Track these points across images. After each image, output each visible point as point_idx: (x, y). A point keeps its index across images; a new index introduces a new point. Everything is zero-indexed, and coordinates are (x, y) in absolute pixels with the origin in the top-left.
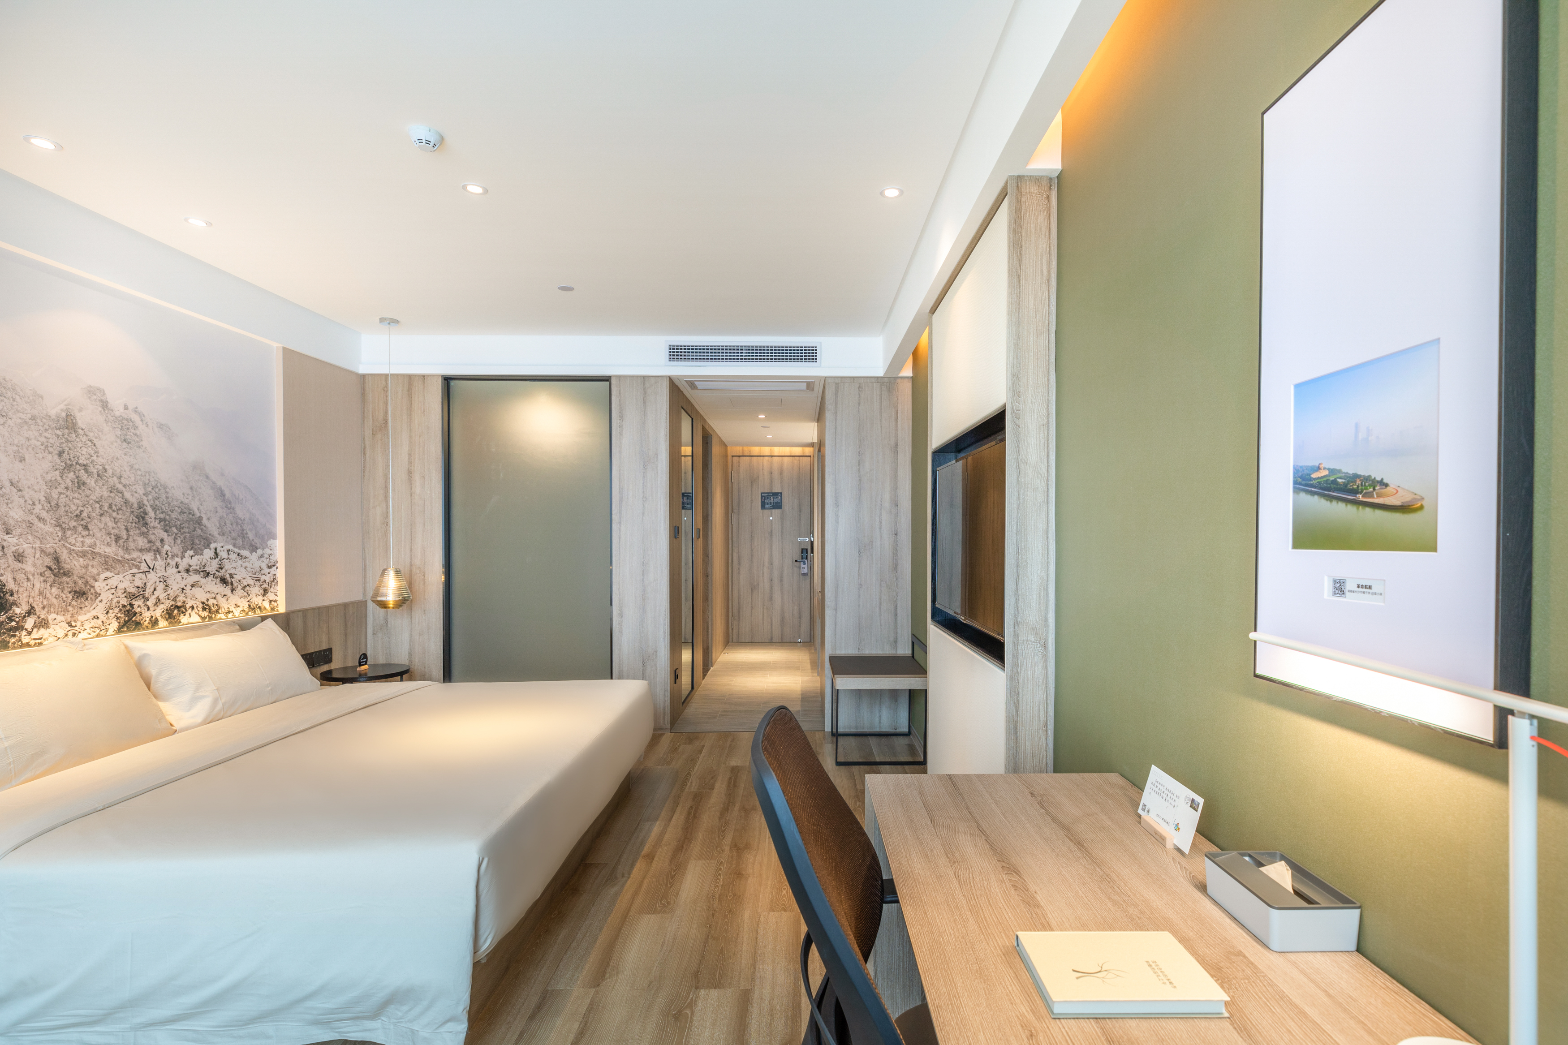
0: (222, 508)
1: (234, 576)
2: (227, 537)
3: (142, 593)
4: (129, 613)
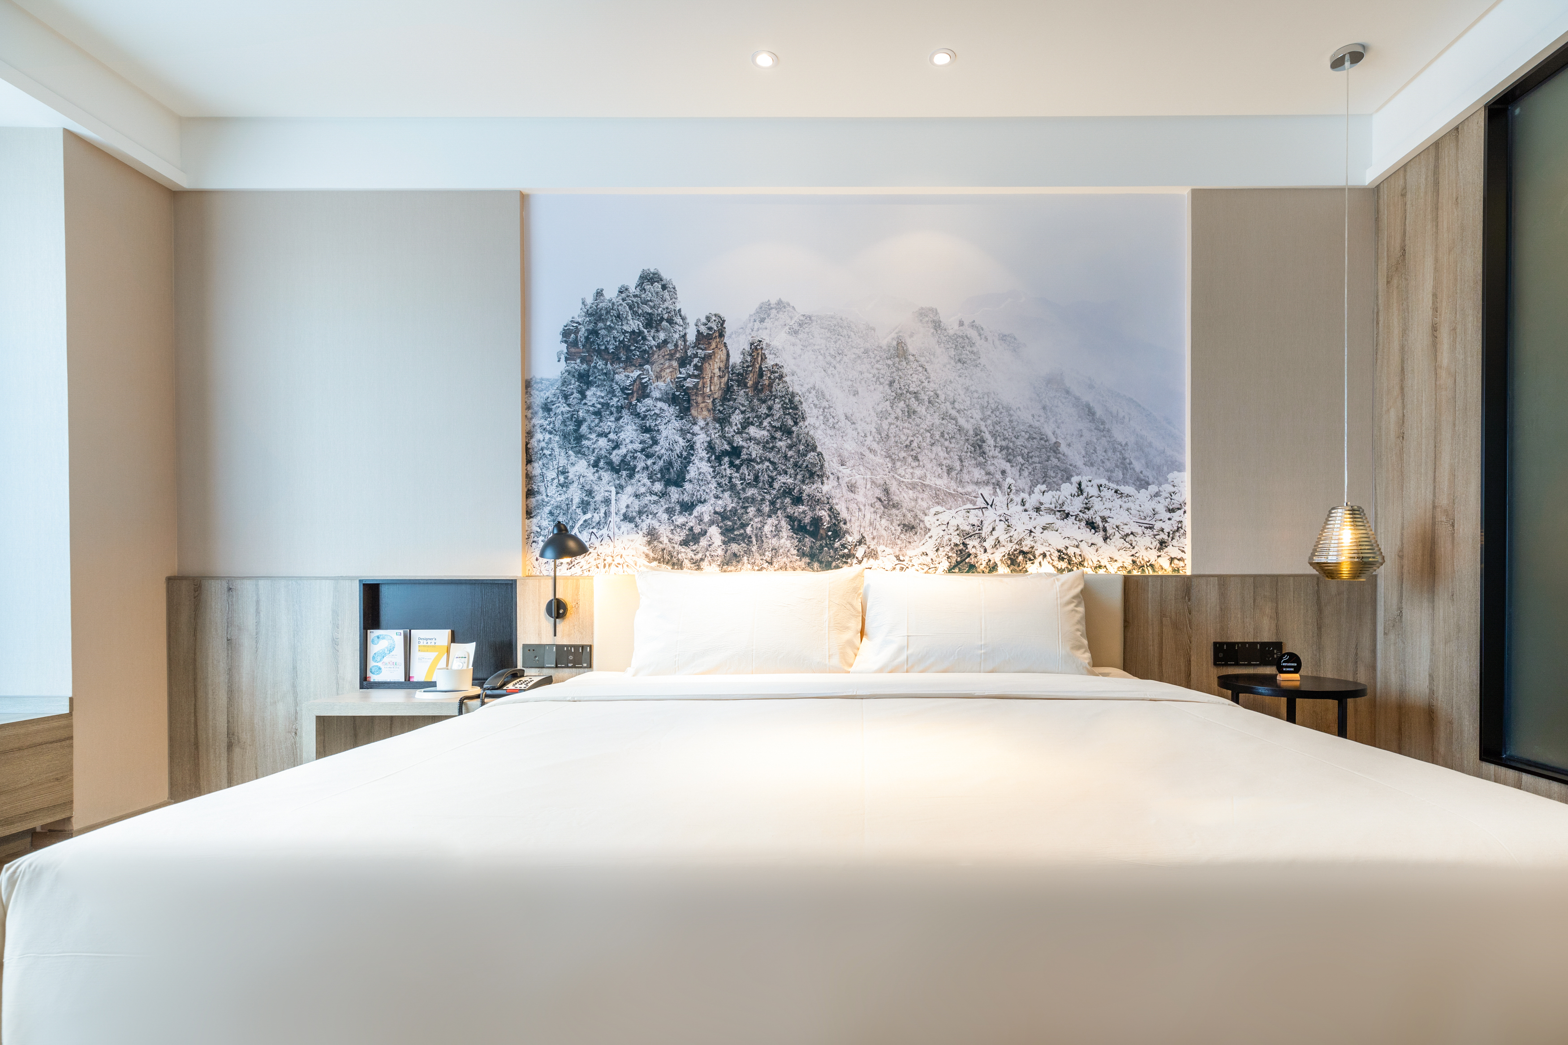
0: (1091, 430)
1: (1109, 520)
2: (1098, 469)
3: (977, 532)
4: (961, 553)
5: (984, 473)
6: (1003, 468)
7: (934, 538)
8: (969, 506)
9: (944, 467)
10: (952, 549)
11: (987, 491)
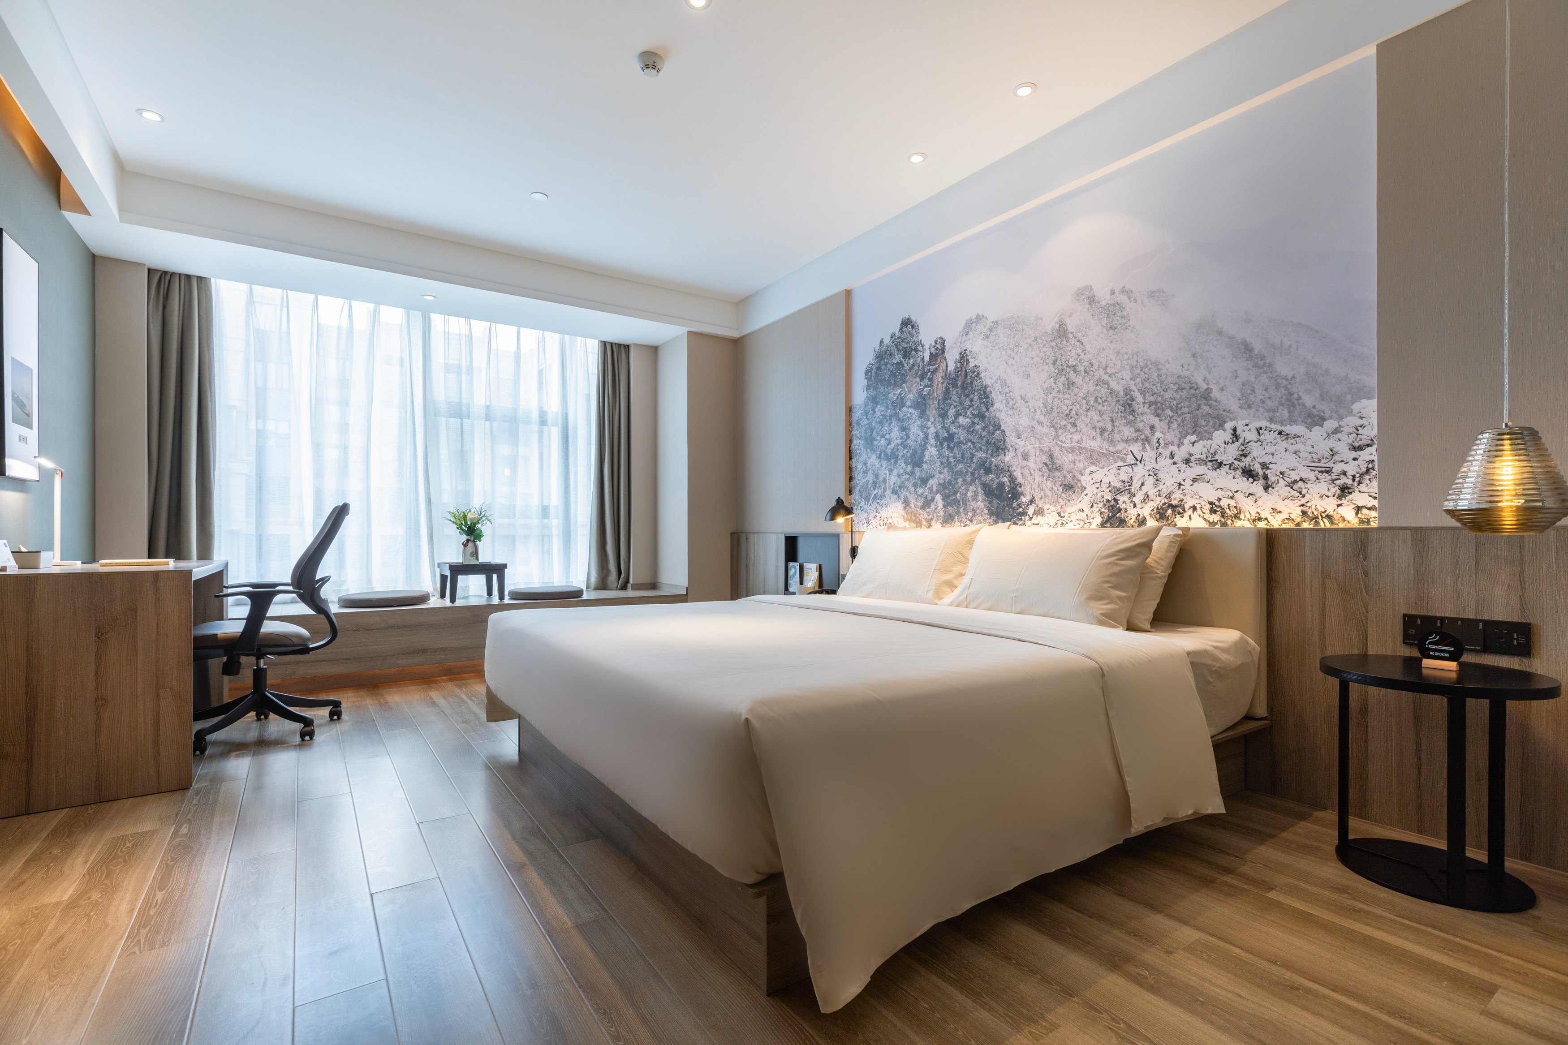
3: (1127, 488)
4: (1113, 508)
5: (1133, 431)
6: (1152, 422)
7: (1089, 495)
8: (1120, 463)
9: (1098, 430)
10: (1104, 505)
11: (1136, 448)
